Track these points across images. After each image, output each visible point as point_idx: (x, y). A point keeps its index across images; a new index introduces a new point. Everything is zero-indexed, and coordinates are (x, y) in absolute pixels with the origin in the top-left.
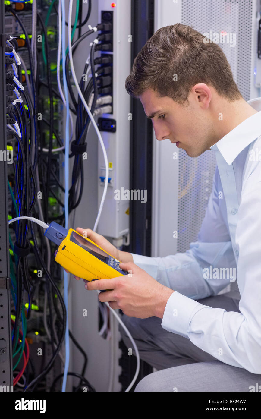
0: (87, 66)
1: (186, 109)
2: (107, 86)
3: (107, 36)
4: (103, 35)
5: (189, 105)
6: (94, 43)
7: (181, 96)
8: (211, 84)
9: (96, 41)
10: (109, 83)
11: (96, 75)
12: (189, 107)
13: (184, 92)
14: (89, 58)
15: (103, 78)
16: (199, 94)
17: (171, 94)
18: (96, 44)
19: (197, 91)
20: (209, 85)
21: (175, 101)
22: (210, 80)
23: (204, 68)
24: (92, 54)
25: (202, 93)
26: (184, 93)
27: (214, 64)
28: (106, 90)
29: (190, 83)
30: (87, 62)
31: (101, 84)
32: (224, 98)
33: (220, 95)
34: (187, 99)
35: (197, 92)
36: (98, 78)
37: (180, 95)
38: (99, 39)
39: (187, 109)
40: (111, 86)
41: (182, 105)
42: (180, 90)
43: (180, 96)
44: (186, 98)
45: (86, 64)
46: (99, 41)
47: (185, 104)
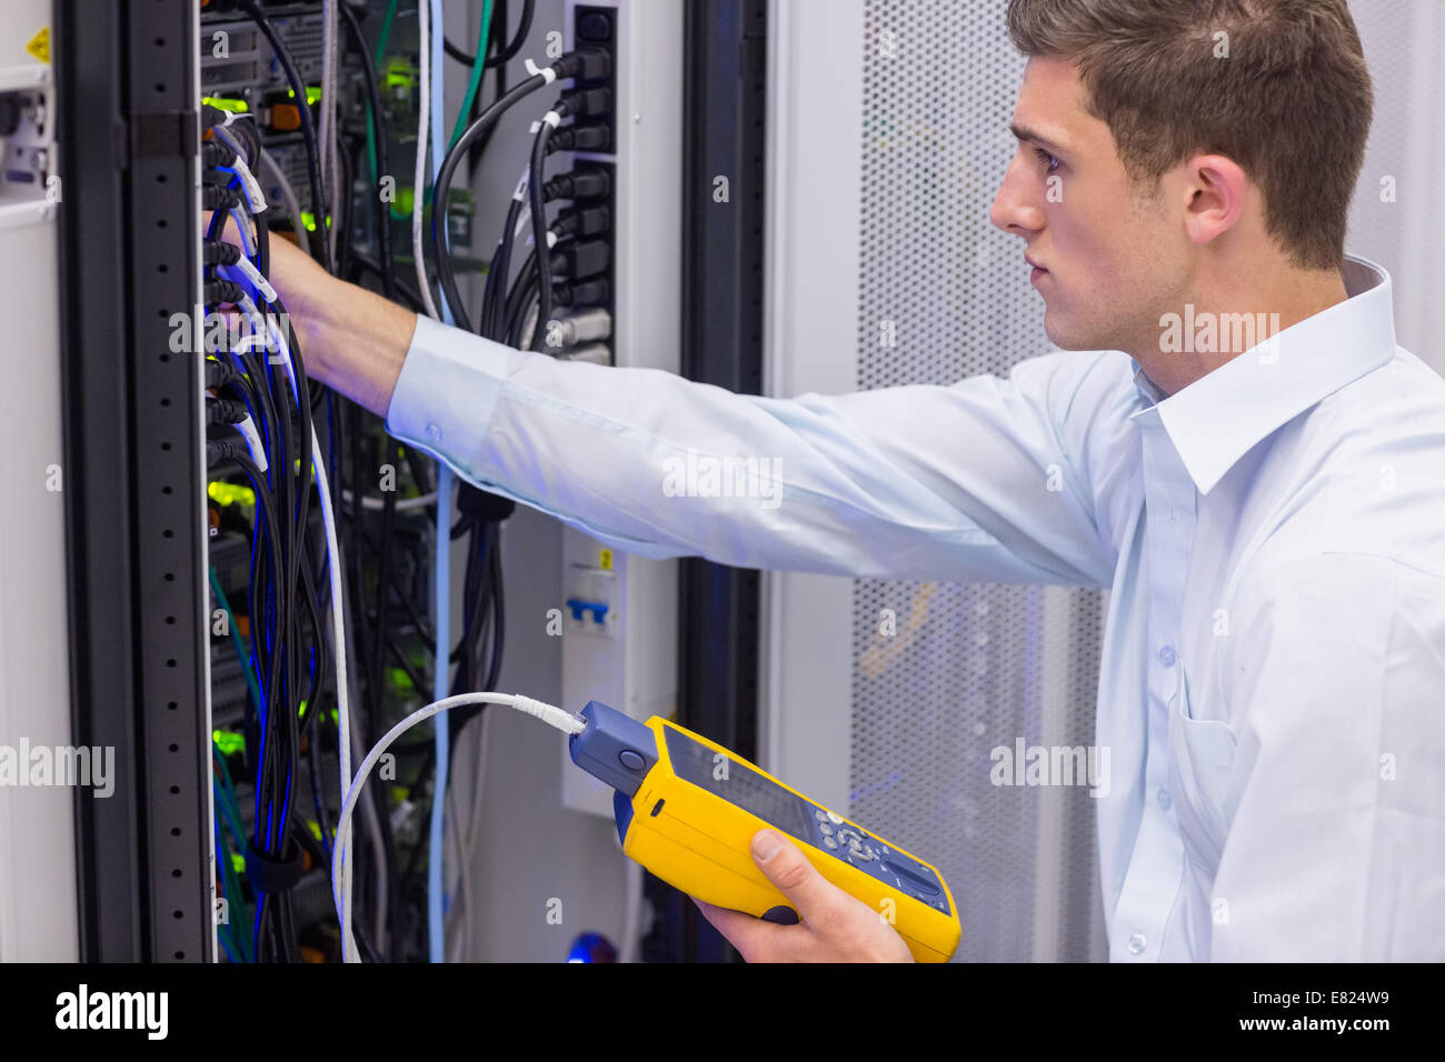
0: (516, 208)
1: (1136, 200)
2: (591, 278)
3: (594, 99)
4: (578, 96)
5: (1152, 196)
6: (544, 123)
7: (1149, 157)
8: (1262, 181)
9: (553, 119)
10: (599, 266)
11: (551, 239)
12: (1147, 202)
13: (1166, 149)
14: (525, 178)
15: (579, 248)
16: (1203, 187)
17: (1122, 125)
18: (551, 126)
19: (1205, 173)
20: (1254, 180)
21: (1119, 155)
22: (1269, 168)
23: (1273, 124)
24: (538, 167)
25: (1215, 190)
26: (1163, 154)
27: (1313, 131)
28: (591, 290)
29: (1200, 136)
30: (518, 196)
31: (569, 270)
32: (1278, 245)
33: (1270, 232)
34: (1159, 174)
35: (1202, 176)
36: (558, 247)
37: (1147, 151)
38: (562, 108)
39: (1140, 205)
40: (607, 274)
41: (1131, 181)
42: (1155, 136)
43: (1145, 150)
44: (1157, 171)
45: (514, 201)
46: (563, 115)
47: (1146, 185)
